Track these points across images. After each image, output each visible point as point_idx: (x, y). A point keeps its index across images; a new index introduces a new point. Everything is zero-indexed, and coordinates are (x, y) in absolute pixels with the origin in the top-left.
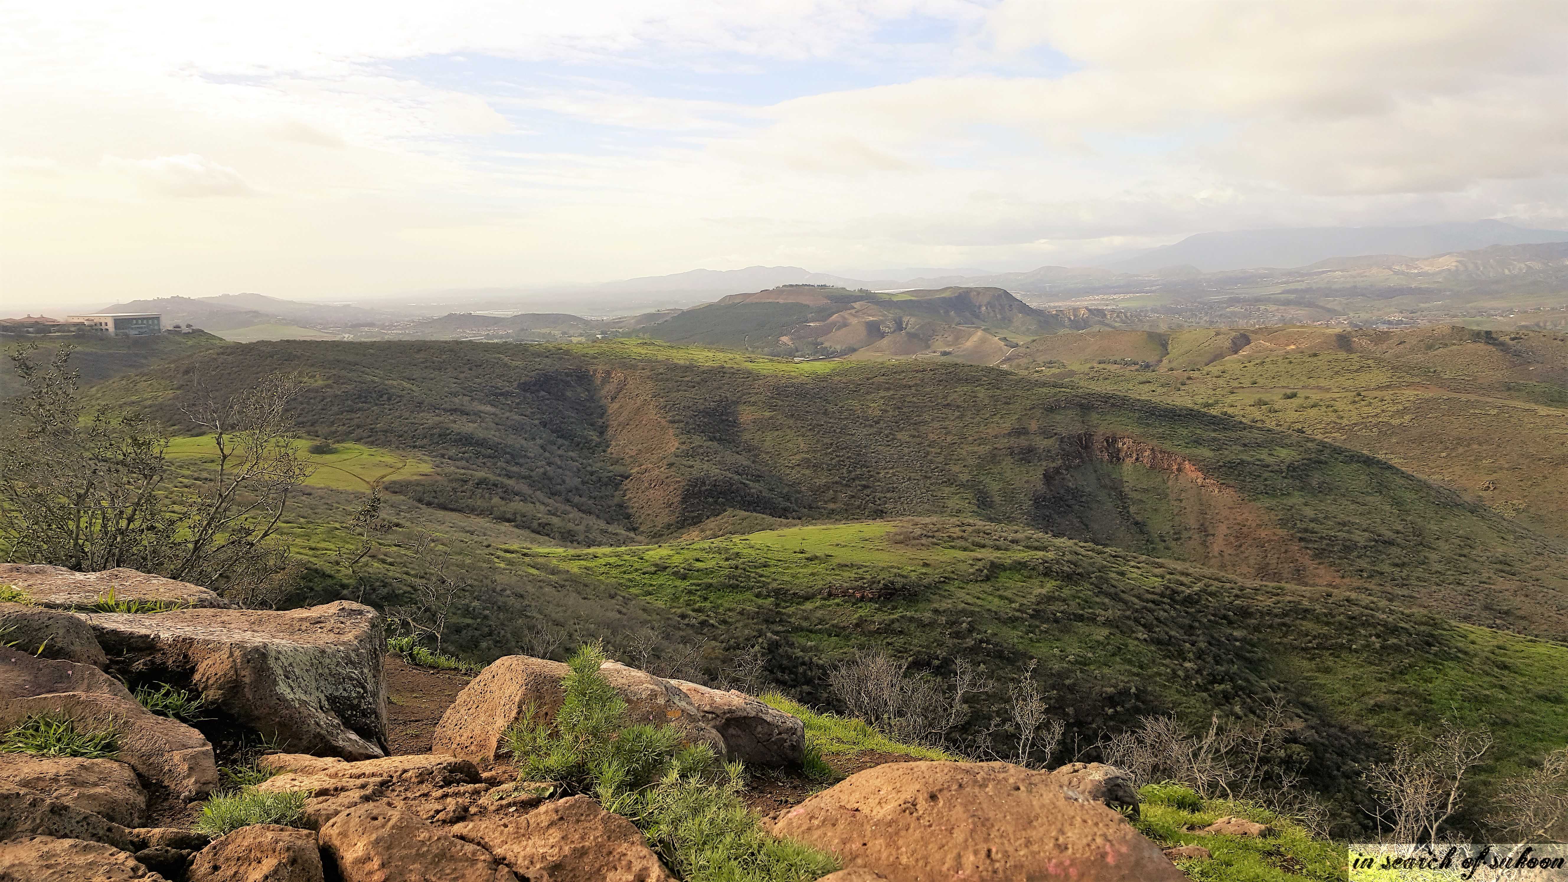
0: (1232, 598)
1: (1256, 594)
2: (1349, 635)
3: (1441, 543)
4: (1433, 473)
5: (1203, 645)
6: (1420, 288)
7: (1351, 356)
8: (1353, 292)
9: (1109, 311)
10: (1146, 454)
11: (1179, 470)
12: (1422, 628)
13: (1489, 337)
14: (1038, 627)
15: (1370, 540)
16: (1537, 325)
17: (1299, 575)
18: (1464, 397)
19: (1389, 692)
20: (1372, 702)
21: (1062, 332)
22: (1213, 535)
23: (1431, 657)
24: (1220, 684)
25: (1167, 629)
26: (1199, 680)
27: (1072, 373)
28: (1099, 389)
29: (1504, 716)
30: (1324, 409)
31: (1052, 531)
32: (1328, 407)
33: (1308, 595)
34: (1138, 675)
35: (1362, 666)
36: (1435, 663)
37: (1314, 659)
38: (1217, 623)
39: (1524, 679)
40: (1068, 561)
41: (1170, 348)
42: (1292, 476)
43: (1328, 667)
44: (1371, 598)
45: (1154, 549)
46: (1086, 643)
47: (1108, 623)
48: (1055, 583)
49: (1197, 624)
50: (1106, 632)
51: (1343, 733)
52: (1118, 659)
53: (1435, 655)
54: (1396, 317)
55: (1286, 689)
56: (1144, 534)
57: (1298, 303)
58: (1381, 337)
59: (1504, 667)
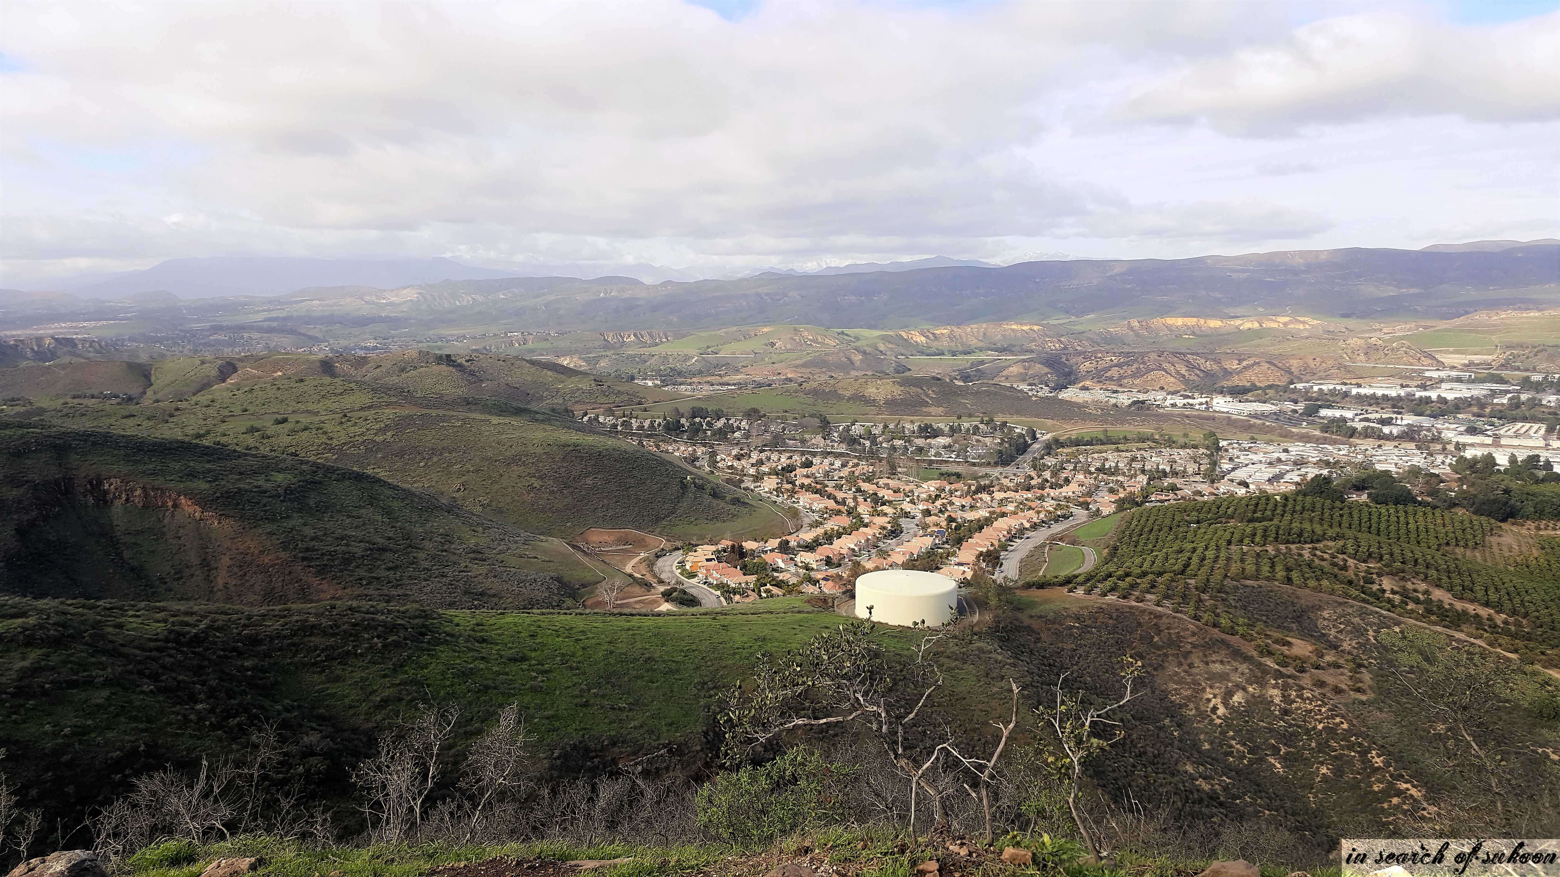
0: (240, 629)
1: (264, 620)
2: (354, 641)
3: (426, 543)
4: (415, 482)
5: (213, 683)
6: (390, 317)
7: (336, 380)
8: (331, 320)
9: (80, 340)
10: (138, 493)
11: (175, 506)
12: (416, 621)
13: (448, 360)
14: (23, 706)
15: (366, 550)
16: (485, 348)
17: (304, 594)
18: (434, 413)
19: (393, 685)
20: (378, 699)
21: (24, 364)
22: (217, 568)
23: (425, 645)
24: (234, 718)
25: (174, 675)
26: (213, 719)
27: (41, 411)
28: (76, 427)
29: (485, 682)
30: (314, 432)
31: (31, 593)
32: (318, 429)
33: (313, 611)
34: (145, 730)
35: (368, 668)
36: (428, 650)
37: (324, 671)
38: (227, 657)
39: (498, 648)
40: (55, 624)
41: (153, 378)
42: (290, 499)
43: (338, 676)
44: (371, 603)
45: (154, 593)
46: (83, 710)
47: (108, 683)
48: (39, 652)
49: (206, 663)
50: (105, 693)
51: (355, 734)
52: (122, 719)
53: (428, 643)
54: (371, 344)
55: (300, 707)
56: (142, 579)
57: (281, 331)
58: (361, 362)
59: (483, 640)
